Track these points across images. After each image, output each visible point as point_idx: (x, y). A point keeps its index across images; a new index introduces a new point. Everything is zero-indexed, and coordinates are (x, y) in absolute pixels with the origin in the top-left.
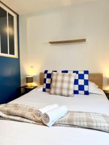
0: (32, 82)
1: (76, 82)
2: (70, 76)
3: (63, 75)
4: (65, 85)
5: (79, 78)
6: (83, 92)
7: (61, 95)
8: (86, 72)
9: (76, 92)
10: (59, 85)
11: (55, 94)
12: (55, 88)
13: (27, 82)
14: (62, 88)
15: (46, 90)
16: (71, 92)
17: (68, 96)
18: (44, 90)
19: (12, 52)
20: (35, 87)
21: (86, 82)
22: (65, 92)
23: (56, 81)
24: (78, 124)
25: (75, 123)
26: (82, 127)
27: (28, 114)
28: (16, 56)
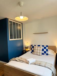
0: (27, 49)
1: (43, 50)
2: (40, 48)
3: (38, 47)
4: (38, 51)
5: (44, 48)
6: (46, 54)
7: (37, 55)
8: (47, 46)
9: (43, 54)
10: (36, 51)
11: (35, 54)
12: (35, 52)
13: (26, 49)
14: (37, 52)
15: (32, 52)
16: (41, 54)
17: (39, 55)
18: (31, 52)
19: (20, 38)
20: (29, 51)
21: (47, 50)
22: (38, 54)
23: (35, 49)
24: (37, 64)
25: (36, 64)
26: (38, 65)
27: (24, 61)
28: (22, 39)
